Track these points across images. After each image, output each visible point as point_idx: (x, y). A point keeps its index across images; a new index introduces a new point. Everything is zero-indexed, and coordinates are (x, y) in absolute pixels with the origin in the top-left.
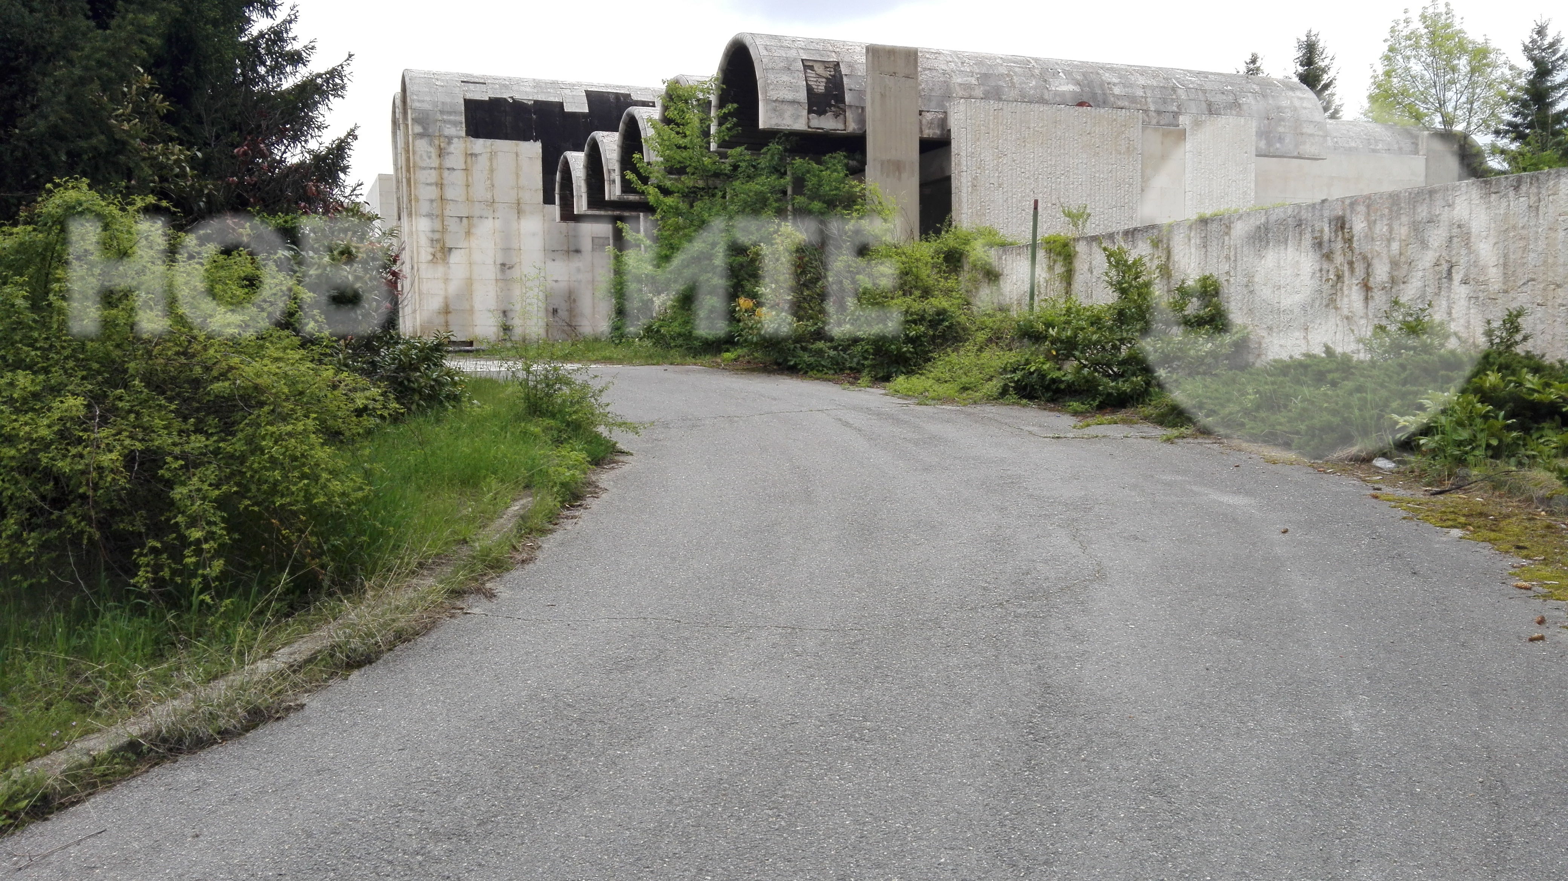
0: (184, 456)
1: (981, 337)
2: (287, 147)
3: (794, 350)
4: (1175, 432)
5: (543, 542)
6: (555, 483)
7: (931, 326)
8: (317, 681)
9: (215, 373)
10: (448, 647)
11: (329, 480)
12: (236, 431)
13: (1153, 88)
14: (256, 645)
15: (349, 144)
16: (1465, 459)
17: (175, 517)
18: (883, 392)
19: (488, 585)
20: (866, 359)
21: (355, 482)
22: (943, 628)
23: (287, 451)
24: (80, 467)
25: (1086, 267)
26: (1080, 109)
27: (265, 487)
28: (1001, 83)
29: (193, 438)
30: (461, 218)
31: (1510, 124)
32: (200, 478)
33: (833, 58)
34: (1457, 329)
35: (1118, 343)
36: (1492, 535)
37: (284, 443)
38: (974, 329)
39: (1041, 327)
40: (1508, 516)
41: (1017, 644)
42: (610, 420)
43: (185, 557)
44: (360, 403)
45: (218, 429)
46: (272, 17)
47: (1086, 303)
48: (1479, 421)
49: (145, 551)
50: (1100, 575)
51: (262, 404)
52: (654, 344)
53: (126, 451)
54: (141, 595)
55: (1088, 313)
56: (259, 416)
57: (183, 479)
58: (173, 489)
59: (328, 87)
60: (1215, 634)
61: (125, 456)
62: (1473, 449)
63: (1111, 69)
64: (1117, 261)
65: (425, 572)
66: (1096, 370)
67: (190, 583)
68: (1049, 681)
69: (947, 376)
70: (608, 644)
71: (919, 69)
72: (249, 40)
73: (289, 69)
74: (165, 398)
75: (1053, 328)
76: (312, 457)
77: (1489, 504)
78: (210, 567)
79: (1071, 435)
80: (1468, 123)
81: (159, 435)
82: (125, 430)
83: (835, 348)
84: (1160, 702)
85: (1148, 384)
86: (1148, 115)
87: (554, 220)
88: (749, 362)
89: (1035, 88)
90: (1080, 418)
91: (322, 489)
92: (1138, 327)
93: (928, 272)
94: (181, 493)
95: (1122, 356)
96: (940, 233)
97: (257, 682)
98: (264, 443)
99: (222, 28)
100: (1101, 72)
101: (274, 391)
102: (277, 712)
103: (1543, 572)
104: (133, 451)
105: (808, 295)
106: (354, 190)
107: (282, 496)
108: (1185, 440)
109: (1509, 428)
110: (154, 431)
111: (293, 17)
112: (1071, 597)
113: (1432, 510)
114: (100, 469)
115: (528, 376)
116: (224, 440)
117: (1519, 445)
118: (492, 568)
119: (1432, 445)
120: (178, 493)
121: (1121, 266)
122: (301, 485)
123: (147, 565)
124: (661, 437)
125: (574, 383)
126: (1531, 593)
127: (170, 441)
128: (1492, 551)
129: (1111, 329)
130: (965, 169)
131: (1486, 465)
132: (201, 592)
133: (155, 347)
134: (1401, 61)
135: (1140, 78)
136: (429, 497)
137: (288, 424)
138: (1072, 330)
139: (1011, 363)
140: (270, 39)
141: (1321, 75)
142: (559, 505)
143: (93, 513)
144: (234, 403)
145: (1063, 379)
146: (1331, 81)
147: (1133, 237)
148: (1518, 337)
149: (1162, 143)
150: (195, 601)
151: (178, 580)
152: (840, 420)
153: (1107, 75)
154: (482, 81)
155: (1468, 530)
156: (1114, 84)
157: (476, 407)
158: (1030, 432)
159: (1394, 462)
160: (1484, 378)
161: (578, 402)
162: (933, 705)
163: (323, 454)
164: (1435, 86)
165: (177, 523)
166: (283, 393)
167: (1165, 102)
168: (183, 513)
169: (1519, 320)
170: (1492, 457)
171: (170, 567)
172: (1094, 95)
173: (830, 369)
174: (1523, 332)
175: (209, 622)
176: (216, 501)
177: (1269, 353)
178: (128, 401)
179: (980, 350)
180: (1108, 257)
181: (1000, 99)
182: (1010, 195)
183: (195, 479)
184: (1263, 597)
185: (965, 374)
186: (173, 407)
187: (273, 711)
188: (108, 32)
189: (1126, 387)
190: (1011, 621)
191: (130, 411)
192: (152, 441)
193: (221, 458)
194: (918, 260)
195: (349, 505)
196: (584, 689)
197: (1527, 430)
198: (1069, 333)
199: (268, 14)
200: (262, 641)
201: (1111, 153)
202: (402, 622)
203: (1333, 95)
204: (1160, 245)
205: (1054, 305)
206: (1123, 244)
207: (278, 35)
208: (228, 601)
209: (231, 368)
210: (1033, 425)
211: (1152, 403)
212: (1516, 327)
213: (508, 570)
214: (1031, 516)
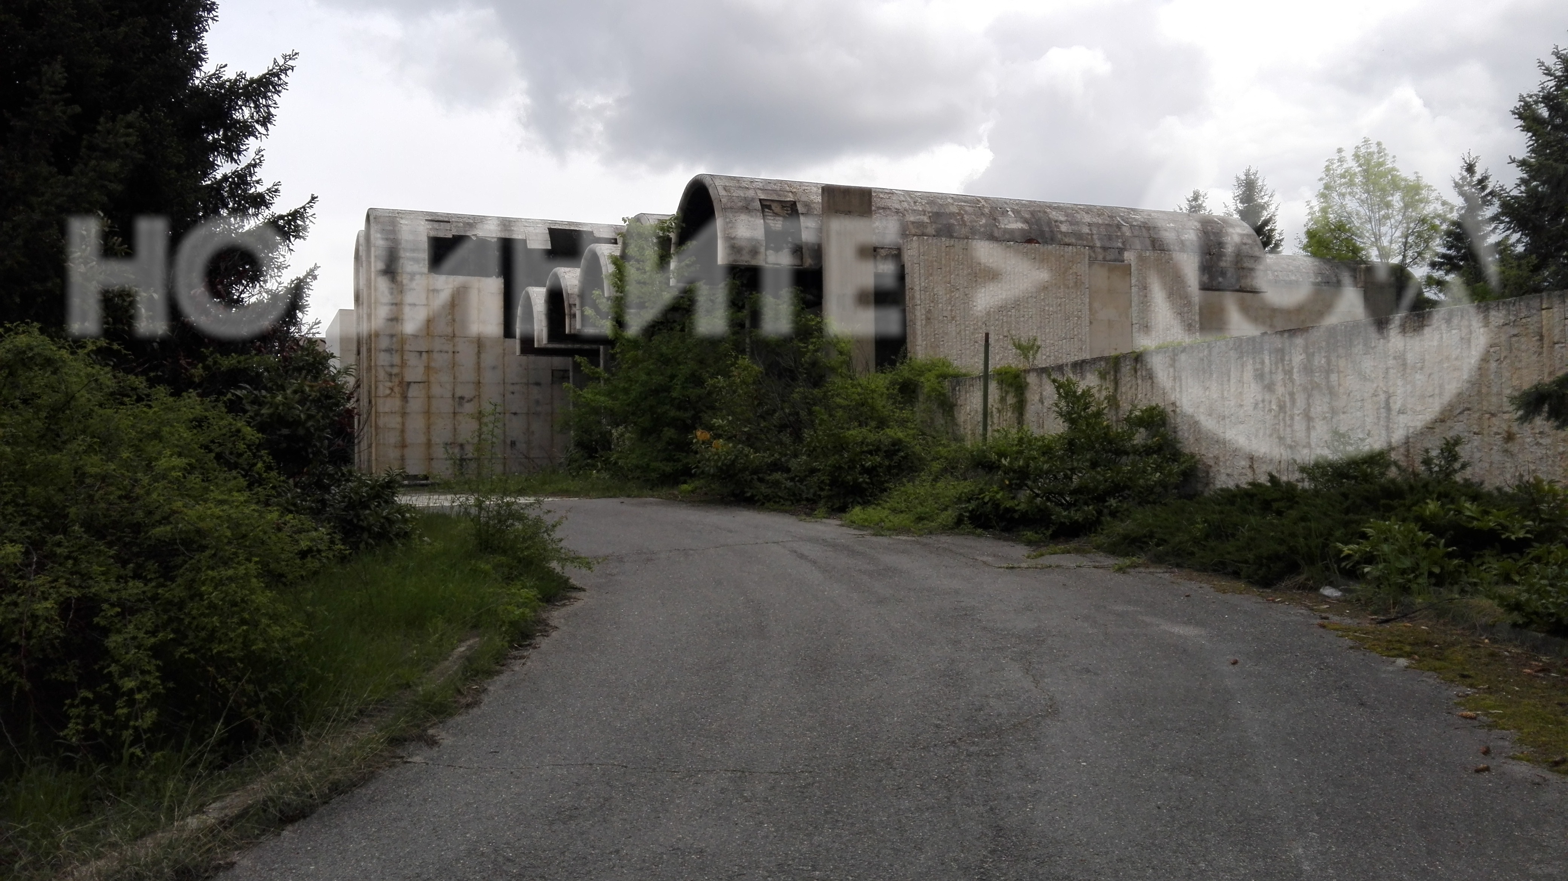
0: (120, 603)
1: (936, 466)
2: (245, 288)
3: (751, 481)
4: (1127, 562)
5: (489, 685)
6: (504, 622)
7: (887, 457)
8: (249, 837)
9: (157, 517)
10: (385, 798)
11: (269, 626)
12: (176, 576)
13: (1098, 225)
14: (186, 801)
15: (308, 283)
16: (1409, 588)
17: (109, 666)
18: (839, 522)
19: (431, 732)
20: (822, 489)
21: (296, 626)
22: (895, 769)
23: (227, 596)
24: (14, 616)
25: (1037, 397)
26: (1029, 246)
27: (203, 634)
28: (952, 221)
29: (130, 584)
30: (421, 353)
31: (1444, 256)
32: (136, 625)
33: (791, 198)
34: (1397, 458)
35: (1069, 472)
36: (1437, 664)
37: (224, 588)
38: (929, 459)
39: (994, 457)
40: (1453, 644)
41: (970, 785)
42: (563, 556)
43: (115, 708)
44: (304, 545)
45: (157, 575)
46: (236, 162)
47: (1037, 432)
48: (1420, 549)
49: (76, 702)
50: (1053, 710)
51: (203, 548)
52: (612, 475)
53: (62, 599)
54: (70, 748)
55: (1040, 443)
56: (199, 561)
57: (118, 626)
58: (107, 637)
59: (289, 228)
60: (1166, 770)
61: (61, 603)
62: (1416, 577)
63: (1058, 208)
64: (1066, 391)
65: (366, 720)
66: (1048, 499)
67: (121, 735)
68: (1001, 823)
69: (903, 505)
70: (552, 792)
71: (873, 208)
72: (212, 184)
73: (251, 211)
74: (105, 543)
75: (1006, 459)
76: (253, 601)
77: (1433, 632)
78: (142, 718)
79: (1024, 565)
80: (1404, 256)
81: (96, 582)
82: (62, 577)
83: (792, 479)
84: (1112, 844)
85: (1100, 513)
86: (1094, 252)
87: (514, 353)
88: (706, 494)
89: (985, 226)
90: (1034, 547)
91: (261, 635)
92: (1088, 457)
93: (884, 403)
94: (116, 641)
95: (1073, 485)
96: (895, 365)
97: (186, 840)
98: (203, 588)
99: (185, 173)
100: (1048, 210)
101: (216, 534)
102: (206, 871)
103: (1488, 702)
104: (70, 598)
105: (765, 427)
106: (311, 328)
107: (220, 642)
108: (1137, 570)
109: (1450, 556)
110: (91, 578)
111: (258, 161)
112: (1024, 734)
113: (1378, 639)
114: (34, 617)
115: (480, 513)
116: (164, 586)
117: (1460, 572)
118: (435, 713)
119: (1376, 573)
120: (113, 641)
121: (1070, 397)
122: (240, 631)
123: (78, 717)
124: (615, 571)
125: (527, 518)
126: (1476, 723)
127: (107, 588)
128: (1438, 680)
129: (1061, 459)
130: (919, 302)
131: (1429, 593)
132: (132, 744)
133: (98, 490)
134: (1337, 198)
135: (1086, 216)
136: (373, 639)
137: (229, 568)
138: (1024, 460)
139: (965, 493)
140: (233, 182)
141: (1261, 212)
142: (506, 644)
143: (24, 663)
144: (176, 547)
145: (1017, 508)
146: (1271, 218)
147: (1081, 369)
148: (1457, 465)
149: (1109, 278)
150: (126, 753)
151: (110, 732)
152: (795, 552)
153: (1054, 213)
154: (447, 219)
155: (1414, 659)
156: (1061, 222)
157: (428, 544)
158: (984, 563)
159: (1340, 590)
160: (1424, 506)
161: (530, 538)
162: (884, 851)
163: (263, 598)
164: (1370, 222)
165: (110, 673)
166: (226, 537)
167: (1110, 238)
168: (117, 662)
169: (1457, 449)
170: (1435, 585)
171: (101, 718)
172: (1042, 233)
173: (787, 500)
174: (1462, 460)
175: (139, 776)
176: (151, 648)
177: (1217, 482)
178: (67, 547)
179: (936, 479)
180: (1058, 388)
181: (951, 236)
182: (963, 327)
183: (131, 627)
184: (1214, 731)
185: (921, 504)
186: (112, 552)
187: (202, 870)
188: (70, 178)
189: (1078, 516)
190: (963, 760)
191: (68, 557)
192: (89, 587)
193: (159, 604)
194: (873, 391)
195: (289, 649)
196: (525, 842)
197: (1468, 558)
198: (1021, 463)
199: (233, 159)
200: (194, 795)
201: (1060, 287)
202: (338, 774)
203: (1272, 230)
204: (1108, 377)
205: (1006, 435)
206: (1071, 376)
207: (242, 178)
208: (159, 754)
209: (174, 512)
210: (988, 555)
211: (1105, 532)
212: (1454, 456)
213: (451, 715)
214: (984, 649)
